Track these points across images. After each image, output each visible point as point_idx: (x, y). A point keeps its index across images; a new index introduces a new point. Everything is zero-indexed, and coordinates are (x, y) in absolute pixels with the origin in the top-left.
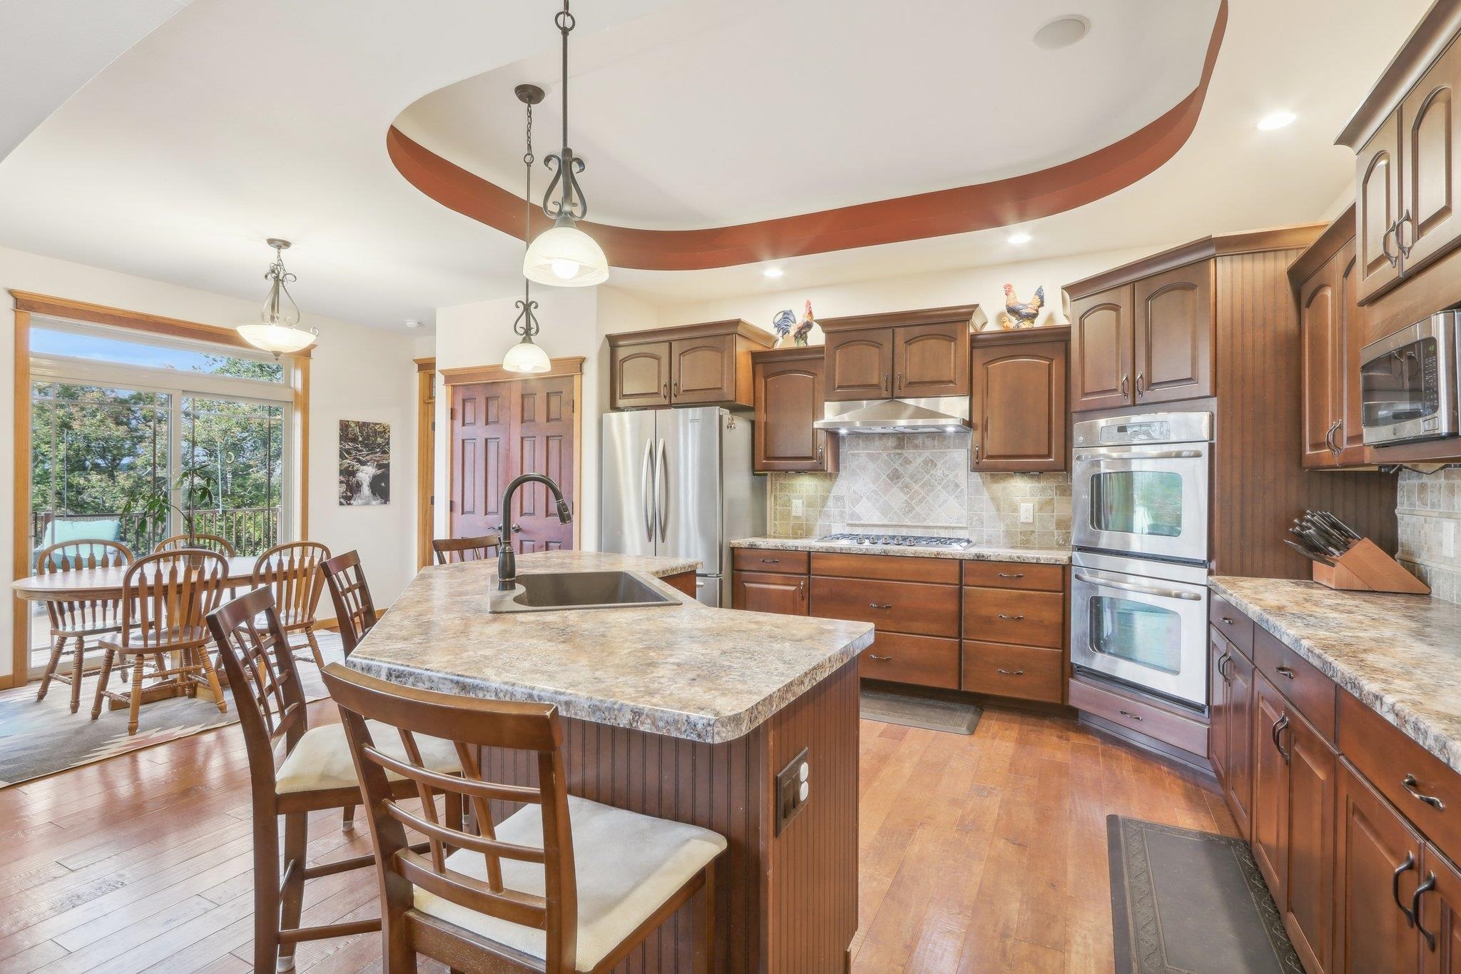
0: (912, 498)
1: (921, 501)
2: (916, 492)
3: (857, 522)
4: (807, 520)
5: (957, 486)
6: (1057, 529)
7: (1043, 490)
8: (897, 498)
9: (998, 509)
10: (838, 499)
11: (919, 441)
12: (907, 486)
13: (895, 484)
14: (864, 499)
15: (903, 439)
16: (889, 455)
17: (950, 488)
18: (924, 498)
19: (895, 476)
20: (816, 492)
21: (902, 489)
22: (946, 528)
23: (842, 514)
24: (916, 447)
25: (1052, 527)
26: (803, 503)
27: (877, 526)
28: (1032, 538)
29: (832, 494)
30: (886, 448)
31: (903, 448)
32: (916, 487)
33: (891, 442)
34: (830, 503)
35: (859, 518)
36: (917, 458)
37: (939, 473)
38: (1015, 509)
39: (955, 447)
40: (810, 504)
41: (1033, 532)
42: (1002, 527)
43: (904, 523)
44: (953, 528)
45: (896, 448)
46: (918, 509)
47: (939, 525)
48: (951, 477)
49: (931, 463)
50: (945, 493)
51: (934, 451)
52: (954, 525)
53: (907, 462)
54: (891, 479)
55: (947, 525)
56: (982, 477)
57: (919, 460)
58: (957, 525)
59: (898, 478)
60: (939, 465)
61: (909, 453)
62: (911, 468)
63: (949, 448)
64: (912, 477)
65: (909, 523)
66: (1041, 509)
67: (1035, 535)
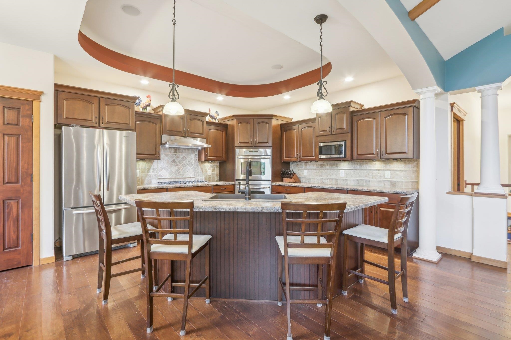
0: (179, 169)
1: (182, 170)
2: (180, 167)
3: (162, 178)
4: (142, 178)
5: (192, 165)
7: (213, 166)
8: (174, 169)
9: (203, 172)
10: (154, 170)
11: (181, 151)
12: (178, 165)
13: (174, 164)
14: (164, 169)
15: (176, 150)
16: (172, 155)
17: (190, 166)
18: (183, 169)
19: (174, 162)
20: (145, 167)
21: (176, 166)
22: (189, 178)
23: (155, 175)
24: (180, 152)
25: (215, 175)
26: (140, 172)
27: (168, 178)
29: (152, 168)
30: (171, 152)
31: (176, 152)
32: (180, 165)
33: (173, 150)
34: (151, 171)
35: (162, 176)
36: (181, 156)
37: (187, 161)
38: (207, 172)
39: (191, 153)
40: (142, 172)
41: (211, 177)
42: (204, 177)
43: (177, 177)
44: (191, 178)
45: (174, 152)
46: (181, 172)
47: (188, 177)
48: (190, 162)
49: (184, 158)
50: (189, 167)
51: (186, 154)
52: (191, 177)
53: (178, 157)
54: (173, 163)
55: (190, 177)
56: (199, 162)
57: (181, 157)
58: (193, 177)
59: (175, 162)
60: (187, 158)
61: (178, 154)
62: (179, 159)
63: (190, 153)
64: (179, 162)
65: (179, 177)
66: (212, 171)
67: (211, 178)
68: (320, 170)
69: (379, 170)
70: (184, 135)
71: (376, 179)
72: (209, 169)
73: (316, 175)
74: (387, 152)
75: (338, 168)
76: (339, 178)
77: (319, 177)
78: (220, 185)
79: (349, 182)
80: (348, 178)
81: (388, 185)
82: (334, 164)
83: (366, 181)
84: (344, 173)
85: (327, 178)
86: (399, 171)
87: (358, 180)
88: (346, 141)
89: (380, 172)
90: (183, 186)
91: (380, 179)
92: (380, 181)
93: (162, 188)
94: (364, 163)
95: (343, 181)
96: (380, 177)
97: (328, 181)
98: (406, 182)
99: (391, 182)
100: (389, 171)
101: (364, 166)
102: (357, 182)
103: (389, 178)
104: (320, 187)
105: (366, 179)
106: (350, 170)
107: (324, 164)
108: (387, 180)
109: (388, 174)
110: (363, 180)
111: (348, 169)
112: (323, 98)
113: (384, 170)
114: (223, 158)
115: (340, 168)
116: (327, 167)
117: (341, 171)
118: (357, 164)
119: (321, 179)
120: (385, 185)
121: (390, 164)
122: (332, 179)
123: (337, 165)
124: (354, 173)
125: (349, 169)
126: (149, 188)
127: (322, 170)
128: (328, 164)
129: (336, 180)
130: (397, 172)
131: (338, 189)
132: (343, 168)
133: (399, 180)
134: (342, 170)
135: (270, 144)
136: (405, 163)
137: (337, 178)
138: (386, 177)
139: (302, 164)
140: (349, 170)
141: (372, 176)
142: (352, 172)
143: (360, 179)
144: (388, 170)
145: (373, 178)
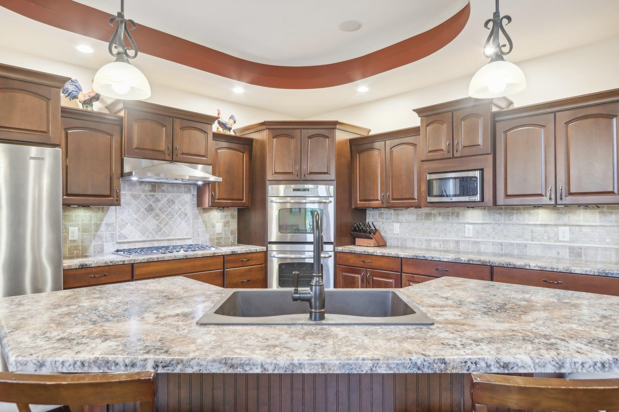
0: (160, 223)
1: (166, 224)
2: (163, 219)
3: (125, 241)
4: (83, 242)
5: (186, 215)
6: (231, 235)
7: (226, 216)
8: (151, 223)
9: (206, 227)
10: (108, 225)
11: (165, 188)
12: (157, 215)
13: (150, 214)
14: (129, 224)
15: (155, 186)
16: (146, 196)
17: (182, 216)
18: (168, 222)
19: (150, 209)
20: (91, 220)
21: (154, 217)
22: (180, 239)
23: (112, 236)
24: (163, 191)
25: (229, 234)
26: (79, 230)
27: (138, 242)
28: (221, 241)
29: (104, 222)
30: (144, 191)
31: (155, 191)
32: (163, 216)
33: (147, 188)
34: (103, 228)
35: (125, 237)
36: (164, 198)
37: (177, 207)
38: (214, 227)
39: (185, 193)
40: (84, 230)
41: (222, 237)
42: (208, 236)
43: (155, 239)
44: (184, 239)
45: (151, 191)
46: (164, 229)
47: (177, 238)
48: (183, 209)
49: (171, 202)
50: (179, 219)
51: (174, 194)
52: (185, 237)
53: (157, 200)
54: (148, 211)
55: (181, 237)
56: (198, 210)
57: (165, 200)
58: (187, 237)
59: (152, 210)
60: (176, 203)
61: (158, 195)
62: (160, 205)
63: (182, 193)
64: (160, 210)
65: (159, 238)
66: (225, 226)
67: (223, 239)
68: (425, 224)
69: (545, 225)
70: (168, 158)
71: (539, 243)
72: (218, 222)
73: (417, 233)
74: (572, 191)
75: (461, 221)
76: (462, 239)
77: (424, 236)
78: (239, 252)
79: (483, 248)
80: (482, 240)
81: (565, 254)
82: (453, 214)
83: (518, 245)
84: (474, 230)
85: (439, 238)
86: (589, 228)
87: (501, 244)
88: (482, 170)
89: (548, 228)
90: (166, 257)
91: (547, 243)
92: (549, 247)
93: (122, 263)
94: (515, 212)
95: (471, 244)
96: (549, 238)
97: (440, 245)
98: (605, 249)
99: (571, 249)
100: (567, 228)
101: (515, 217)
102: (500, 247)
103: (568, 242)
104: (433, 258)
105: (520, 242)
106: (485, 226)
107: (432, 212)
108: (564, 244)
109: (564, 233)
110: (512, 244)
111: (481, 222)
112: (502, 59)
113: (556, 225)
114: (244, 201)
115: (463, 221)
116: (439, 219)
117: (467, 226)
118: (500, 214)
119: (427, 240)
120: (558, 254)
121: (570, 215)
122: (448, 241)
123: (458, 215)
124: (493, 231)
125: (484, 222)
126: (93, 266)
127: (428, 223)
128: (440, 214)
129: (457, 242)
130: (585, 230)
131: (471, 262)
132: (470, 221)
133: (589, 245)
134: (469, 224)
135: (333, 176)
136: (602, 213)
137: (458, 239)
138: (561, 239)
139: (390, 212)
140: (483, 224)
141: (532, 237)
142: (489, 228)
143: (506, 241)
144: (565, 225)
145: (532, 240)
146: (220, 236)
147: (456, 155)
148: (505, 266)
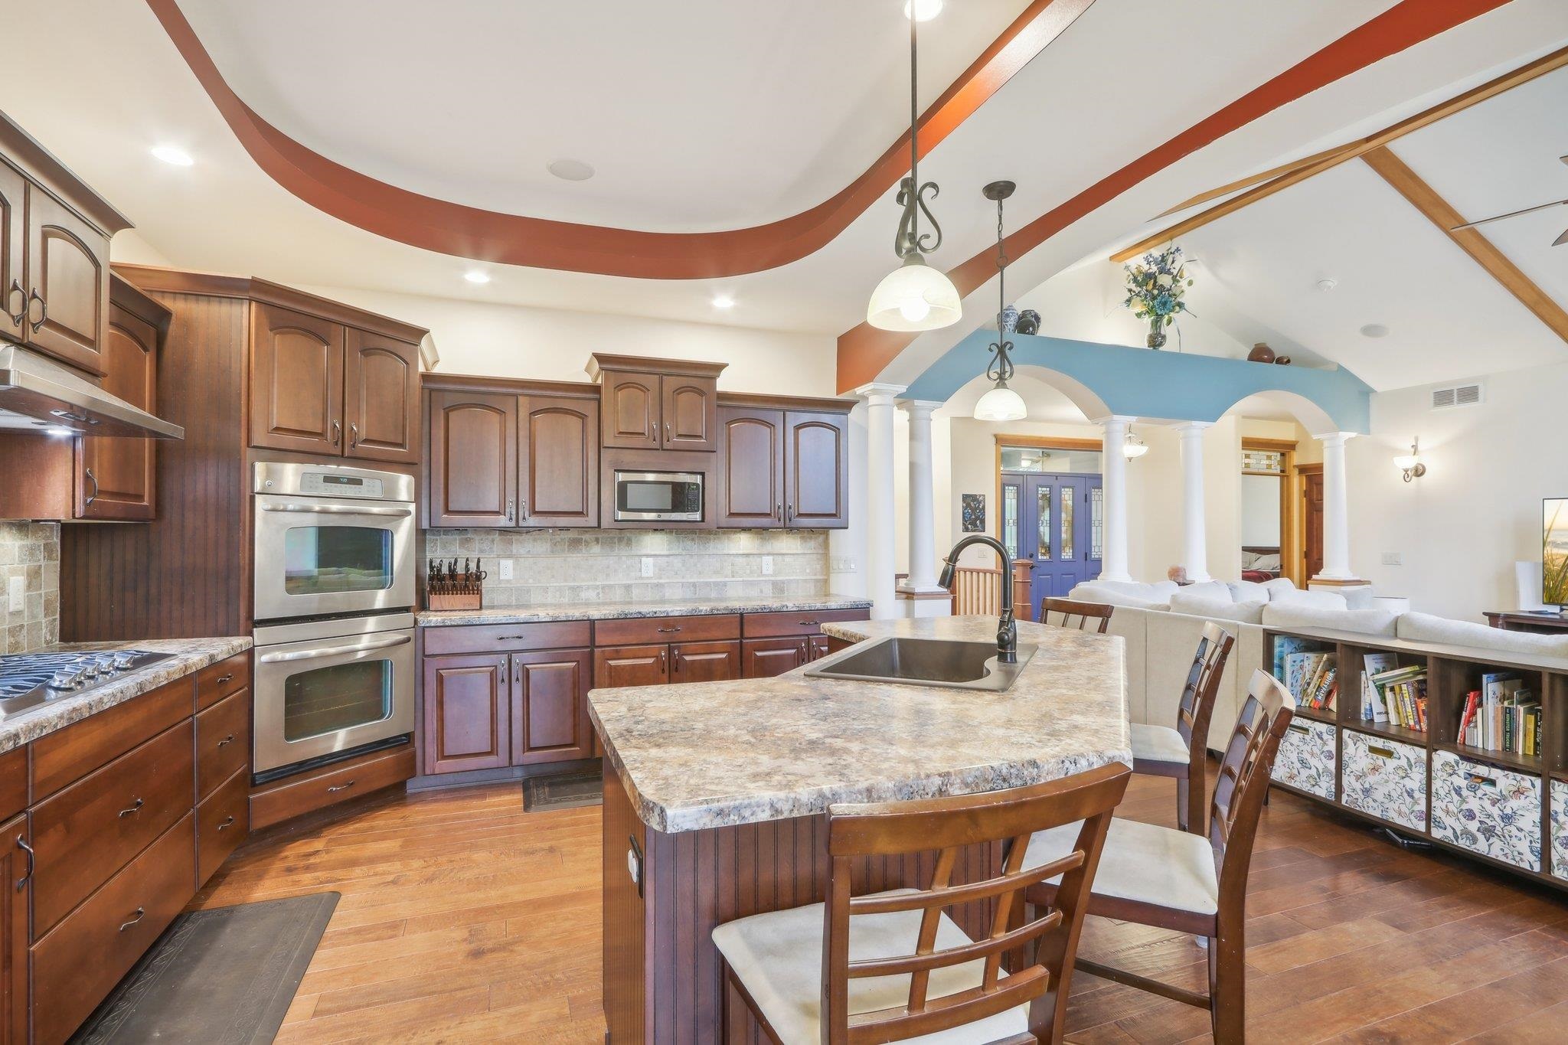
6: (45, 617)
7: (32, 551)
25: (40, 612)
28: (21, 637)
38: (2, 590)
41: (22, 626)
66: (29, 586)
67: (25, 631)
68: (569, 559)
69: (747, 555)
71: (741, 579)
72: (13, 572)
73: (553, 576)
74: (800, 512)
75: (633, 552)
76: (637, 582)
77: (566, 581)
79: (668, 593)
80: (667, 581)
81: (768, 590)
82: (620, 540)
83: (716, 584)
84: (654, 566)
85: (598, 583)
86: (792, 556)
87: (694, 585)
88: (703, 474)
89: (751, 558)
91: (750, 579)
92: (752, 584)
94: (712, 536)
95: (650, 589)
96: (751, 572)
97: (598, 594)
98: (805, 581)
99: (775, 584)
100: (771, 557)
101: (712, 544)
102: (692, 588)
103: (772, 576)
104: (655, 613)
105: (719, 580)
106: (671, 558)
107: (584, 537)
108: (767, 578)
109: (768, 564)
110: (707, 584)
111: (666, 552)
113: (760, 555)
114: (145, 503)
115: (639, 553)
116: (596, 549)
117: (644, 559)
118: (693, 540)
119: (572, 589)
120: (761, 591)
121: (773, 541)
122: (611, 587)
123: (629, 542)
124: (683, 566)
125: (671, 552)
127: (575, 558)
128: (597, 540)
129: (628, 587)
130: (787, 559)
131: (716, 612)
132: (649, 552)
133: (792, 578)
134: (647, 556)
136: (802, 538)
137: (629, 582)
138: (765, 572)
139: (490, 537)
140: (668, 556)
141: (732, 572)
142: (677, 562)
143: (702, 580)
144: (768, 554)
145: (733, 576)
146: (18, 622)
147: (666, 445)
148: (759, 611)
